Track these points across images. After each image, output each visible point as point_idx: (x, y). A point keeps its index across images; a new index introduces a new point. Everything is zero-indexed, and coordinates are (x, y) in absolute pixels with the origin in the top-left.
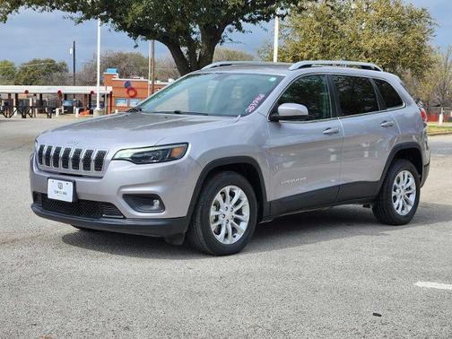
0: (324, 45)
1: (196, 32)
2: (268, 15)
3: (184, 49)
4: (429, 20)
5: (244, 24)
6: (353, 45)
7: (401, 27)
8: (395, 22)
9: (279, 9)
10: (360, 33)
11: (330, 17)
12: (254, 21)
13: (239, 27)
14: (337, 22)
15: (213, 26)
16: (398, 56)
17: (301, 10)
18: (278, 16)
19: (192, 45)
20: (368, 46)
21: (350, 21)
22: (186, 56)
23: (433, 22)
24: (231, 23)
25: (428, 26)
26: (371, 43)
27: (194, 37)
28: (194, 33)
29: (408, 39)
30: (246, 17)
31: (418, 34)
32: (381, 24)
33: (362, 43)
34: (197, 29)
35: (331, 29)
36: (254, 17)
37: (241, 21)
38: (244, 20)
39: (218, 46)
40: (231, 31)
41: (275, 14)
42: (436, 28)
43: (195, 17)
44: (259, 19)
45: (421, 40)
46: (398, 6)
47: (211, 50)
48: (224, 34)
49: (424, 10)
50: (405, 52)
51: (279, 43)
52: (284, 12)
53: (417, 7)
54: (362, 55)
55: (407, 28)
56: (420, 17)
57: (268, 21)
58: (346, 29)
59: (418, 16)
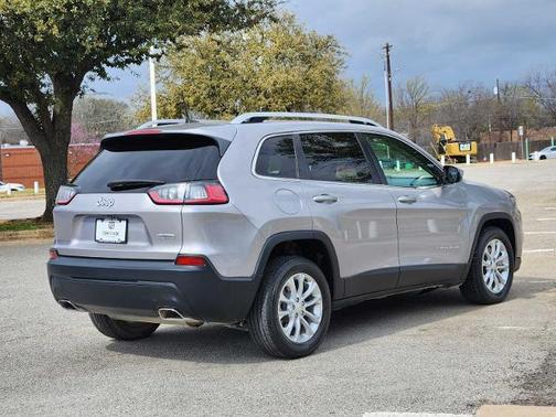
0: (213, 88)
1: (47, 83)
2: (139, 56)
3: (32, 107)
4: (337, 49)
5: (108, 69)
6: (249, 85)
7: (305, 59)
8: (297, 54)
9: (152, 48)
10: (256, 69)
11: (218, 52)
12: (122, 65)
13: (102, 74)
14: (227, 58)
15: (67, 74)
16: (304, 93)
17: (180, 47)
18: (153, 57)
19: (42, 100)
20: (267, 85)
21: (244, 55)
22: (36, 116)
23: (342, 50)
24: (91, 69)
25: (336, 57)
26: (271, 80)
27: (43, 90)
28: (44, 85)
29: (315, 74)
30: (111, 60)
31: (325, 67)
32: (280, 57)
33: (260, 82)
34: (47, 79)
35: (219, 67)
36: (121, 59)
37: (104, 66)
38: (109, 64)
39: (76, 100)
40: (92, 79)
41: (148, 55)
42: (346, 58)
43: (42, 65)
44: (128, 61)
45: (330, 74)
46: (298, 34)
47: (68, 106)
48: (83, 84)
49: (330, 37)
50: (313, 88)
51: (157, 87)
52: (159, 51)
53: (322, 34)
54: (261, 95)
55: (313, 60)
56: (326, 46)
57: (139, 63)
58: (239, 65)
59: (323, 45)
